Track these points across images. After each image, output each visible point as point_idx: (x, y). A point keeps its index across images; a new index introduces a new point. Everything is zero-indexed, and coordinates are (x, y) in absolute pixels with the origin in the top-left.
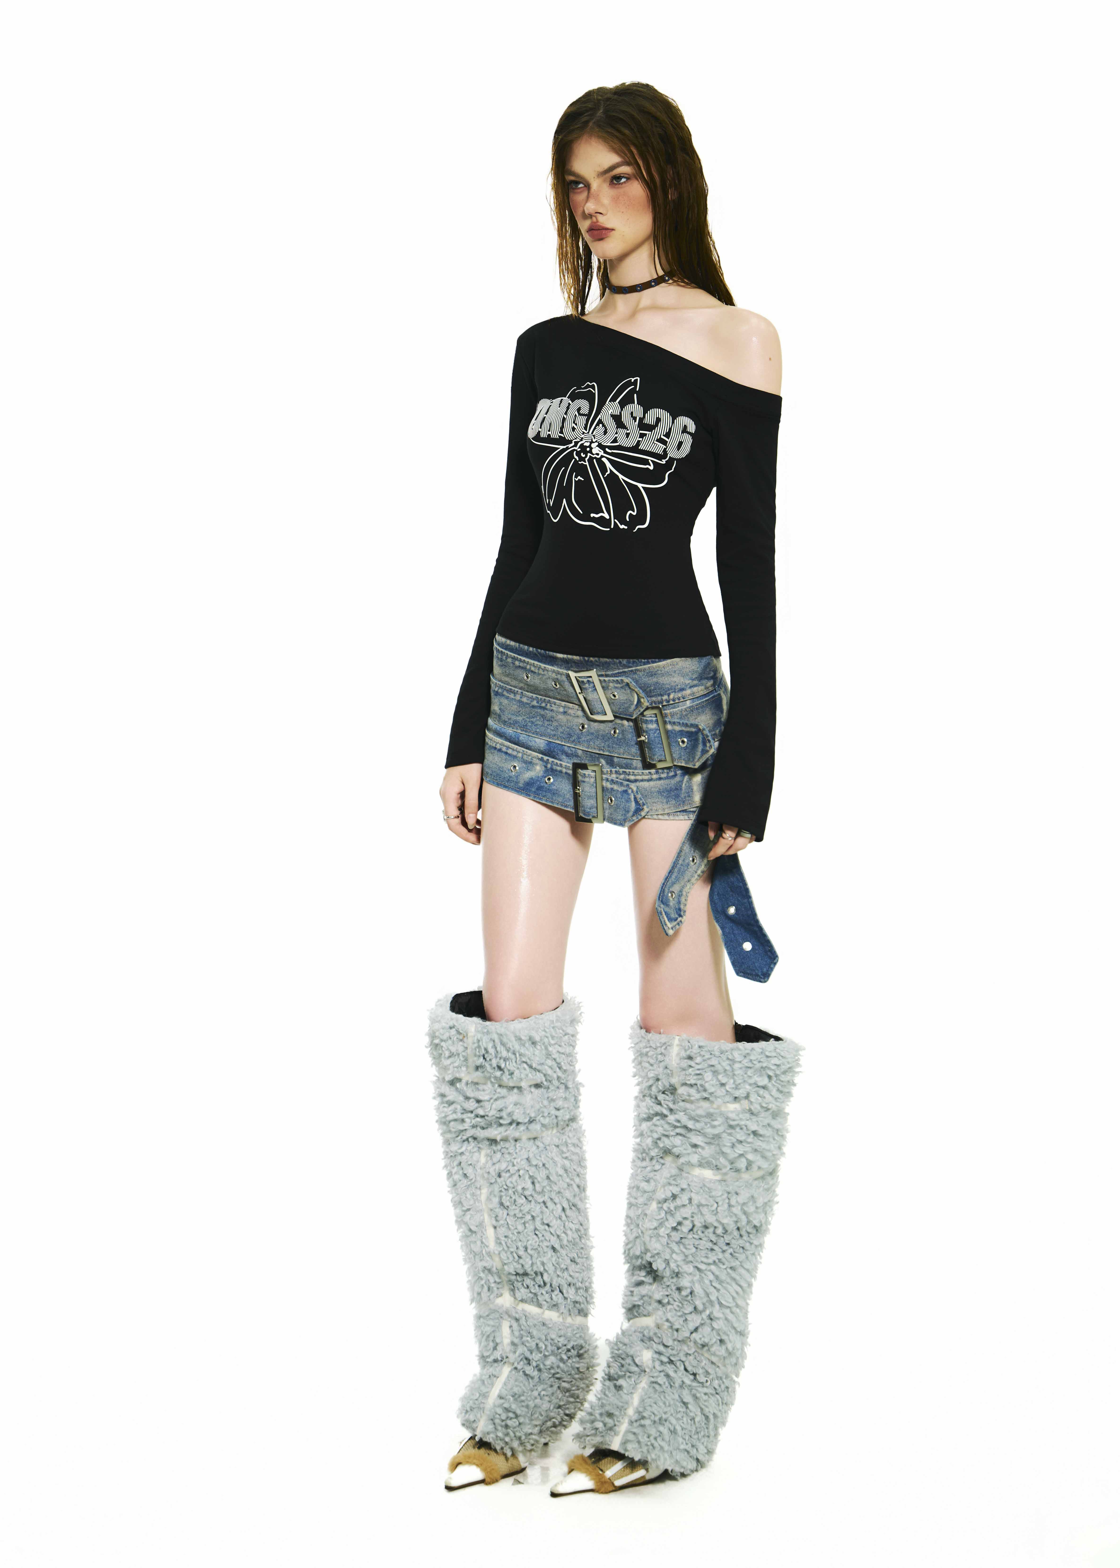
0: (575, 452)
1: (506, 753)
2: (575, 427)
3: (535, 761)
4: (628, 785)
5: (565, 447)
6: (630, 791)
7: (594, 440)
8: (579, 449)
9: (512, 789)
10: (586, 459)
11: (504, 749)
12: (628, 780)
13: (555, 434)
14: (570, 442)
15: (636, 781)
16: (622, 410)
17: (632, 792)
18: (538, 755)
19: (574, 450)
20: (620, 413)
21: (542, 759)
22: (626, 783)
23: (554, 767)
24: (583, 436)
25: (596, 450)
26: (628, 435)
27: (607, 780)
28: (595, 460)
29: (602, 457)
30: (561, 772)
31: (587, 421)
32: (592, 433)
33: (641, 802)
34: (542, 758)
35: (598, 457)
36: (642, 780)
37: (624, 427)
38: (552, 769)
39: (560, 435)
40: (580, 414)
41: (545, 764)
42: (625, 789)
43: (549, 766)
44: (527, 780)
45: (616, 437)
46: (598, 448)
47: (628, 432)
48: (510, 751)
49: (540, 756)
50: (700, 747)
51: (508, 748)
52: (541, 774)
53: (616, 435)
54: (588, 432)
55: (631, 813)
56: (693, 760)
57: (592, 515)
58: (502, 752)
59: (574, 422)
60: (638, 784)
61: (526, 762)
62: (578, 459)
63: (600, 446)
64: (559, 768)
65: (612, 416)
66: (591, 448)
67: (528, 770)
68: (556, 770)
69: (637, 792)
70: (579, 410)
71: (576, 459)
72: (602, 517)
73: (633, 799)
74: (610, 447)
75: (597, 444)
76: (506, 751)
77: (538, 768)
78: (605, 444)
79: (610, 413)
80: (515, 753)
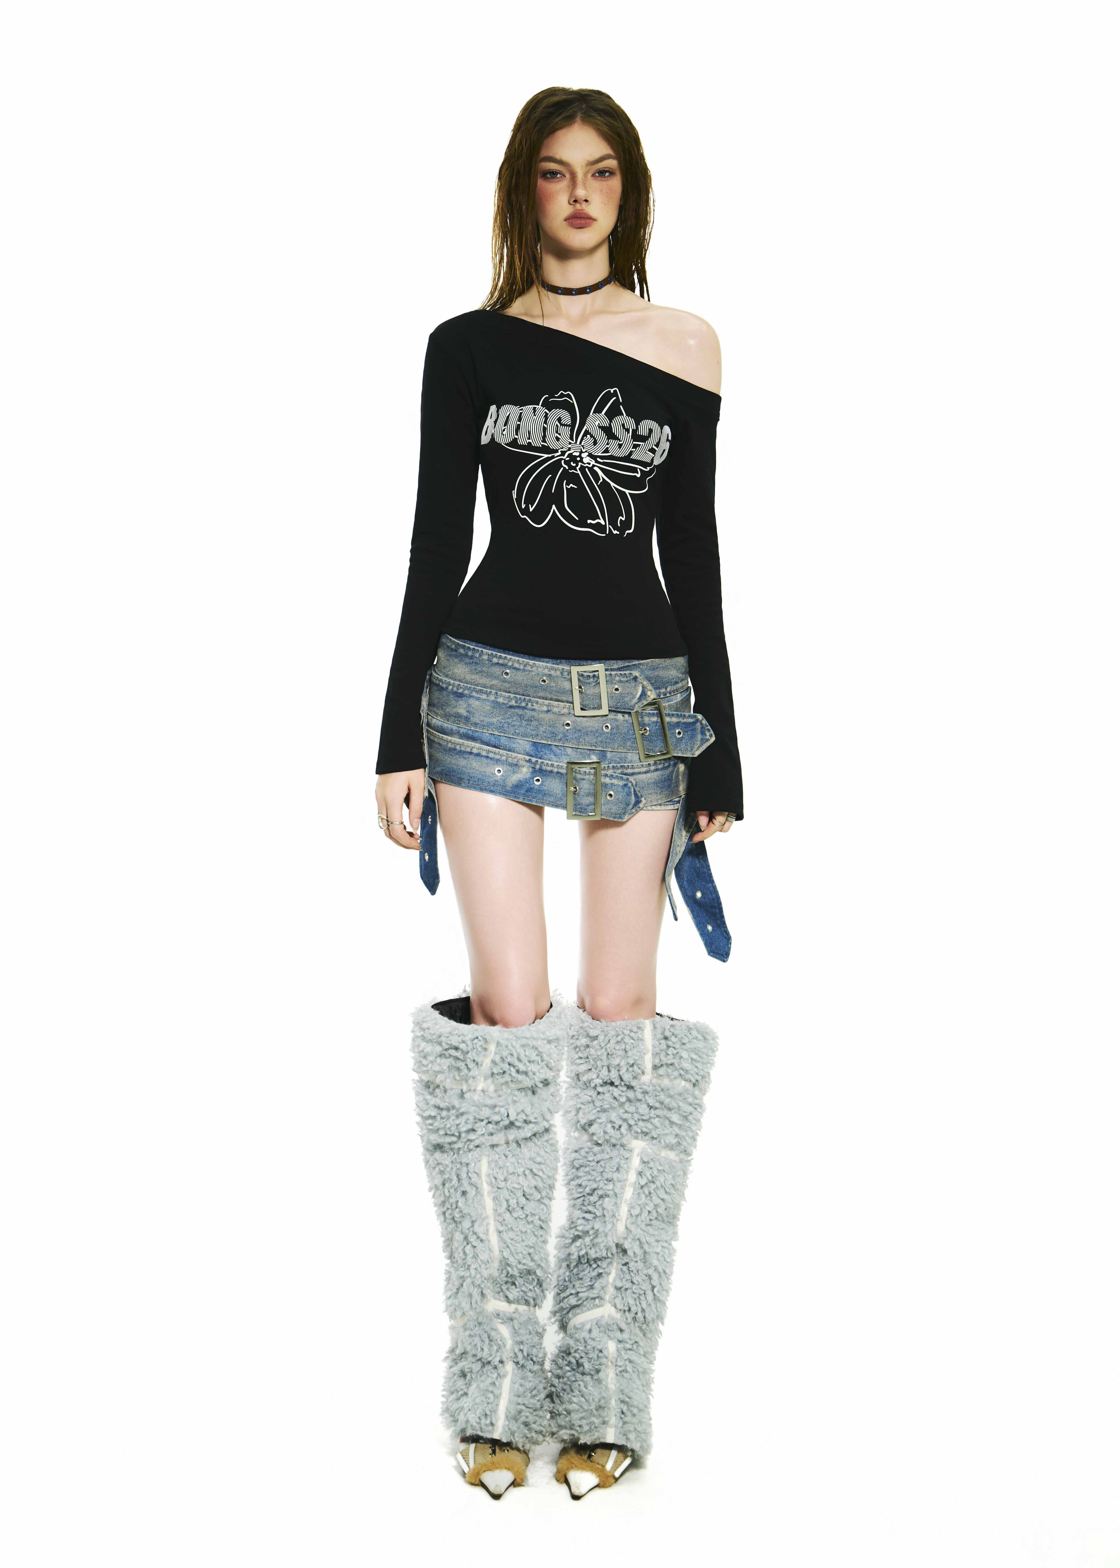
0: (563, 461)
1: (487, 757)
2: (559, 437)
3: (522, 763)
4: (628, 779)
5: (550, 456)
6: (630, 785)
7: (584, 451)
8: (568, 459)
9: (500, 793)
10: (578, 468)
11: (484, 753)
12: (626, 774)
13: (537, 442)
14: (557, 451)
15: (633, 774)
16: (611, 422)
17: (632, 785)
18: (525, 757)
19: (562, 459)
20: (610, 425)
21: (530, 761)
22: (625, 777)
23: (544, 768)
24: (570, 446)
25: (587, 460)
26: (620, 446)
27: (606, 775)
28: (587, 469)
29: (594, 466)
30: (551, 772)
31: (572, 431)
32: (580, 443)
33: (640, 794)
34: (530, 759)
35: (590, 466)
36: (639, 773)
37: (615, 438)
38: (541, 770)
39: (542, 443)
40: (561, 424)
41: (533, 765)
42: (626, 782)
43: (538, 767)
44: (515, 783)
45: (607, 448)
46: (588, 458)
47: (620, 443)
48: (491, 755)
49: (528, 758)
50: (699, 737)
51: (488, 751)
52: (528, 775)
53: (607, 446)
54: (576, 443)
55: (631, 806)
56: (692, 750)
57: (589, 521)
58: (482, 756)
59: (557, 432)
60: (635, 777)
61: (511, 765)
62: (567, 468)
63: (590, 455)
64: (549, 768)
65: (600, 427)
66: (582, 458)
67: (514, 772)
68: (546, 771)
69: (636, 785)
70: (559, 420)
71: (564, 468)
72: (598, 523)
73: (633, 792)
74: (601, 457)
75: (587, 454)
76: (486, 755)
77: (525, 770)
78: (596, 454)
79: (597, 424)
80: (498, 757)
